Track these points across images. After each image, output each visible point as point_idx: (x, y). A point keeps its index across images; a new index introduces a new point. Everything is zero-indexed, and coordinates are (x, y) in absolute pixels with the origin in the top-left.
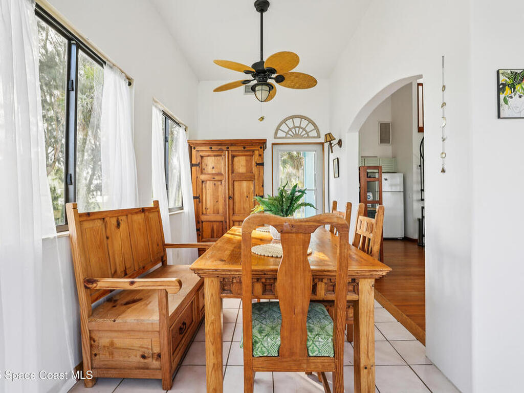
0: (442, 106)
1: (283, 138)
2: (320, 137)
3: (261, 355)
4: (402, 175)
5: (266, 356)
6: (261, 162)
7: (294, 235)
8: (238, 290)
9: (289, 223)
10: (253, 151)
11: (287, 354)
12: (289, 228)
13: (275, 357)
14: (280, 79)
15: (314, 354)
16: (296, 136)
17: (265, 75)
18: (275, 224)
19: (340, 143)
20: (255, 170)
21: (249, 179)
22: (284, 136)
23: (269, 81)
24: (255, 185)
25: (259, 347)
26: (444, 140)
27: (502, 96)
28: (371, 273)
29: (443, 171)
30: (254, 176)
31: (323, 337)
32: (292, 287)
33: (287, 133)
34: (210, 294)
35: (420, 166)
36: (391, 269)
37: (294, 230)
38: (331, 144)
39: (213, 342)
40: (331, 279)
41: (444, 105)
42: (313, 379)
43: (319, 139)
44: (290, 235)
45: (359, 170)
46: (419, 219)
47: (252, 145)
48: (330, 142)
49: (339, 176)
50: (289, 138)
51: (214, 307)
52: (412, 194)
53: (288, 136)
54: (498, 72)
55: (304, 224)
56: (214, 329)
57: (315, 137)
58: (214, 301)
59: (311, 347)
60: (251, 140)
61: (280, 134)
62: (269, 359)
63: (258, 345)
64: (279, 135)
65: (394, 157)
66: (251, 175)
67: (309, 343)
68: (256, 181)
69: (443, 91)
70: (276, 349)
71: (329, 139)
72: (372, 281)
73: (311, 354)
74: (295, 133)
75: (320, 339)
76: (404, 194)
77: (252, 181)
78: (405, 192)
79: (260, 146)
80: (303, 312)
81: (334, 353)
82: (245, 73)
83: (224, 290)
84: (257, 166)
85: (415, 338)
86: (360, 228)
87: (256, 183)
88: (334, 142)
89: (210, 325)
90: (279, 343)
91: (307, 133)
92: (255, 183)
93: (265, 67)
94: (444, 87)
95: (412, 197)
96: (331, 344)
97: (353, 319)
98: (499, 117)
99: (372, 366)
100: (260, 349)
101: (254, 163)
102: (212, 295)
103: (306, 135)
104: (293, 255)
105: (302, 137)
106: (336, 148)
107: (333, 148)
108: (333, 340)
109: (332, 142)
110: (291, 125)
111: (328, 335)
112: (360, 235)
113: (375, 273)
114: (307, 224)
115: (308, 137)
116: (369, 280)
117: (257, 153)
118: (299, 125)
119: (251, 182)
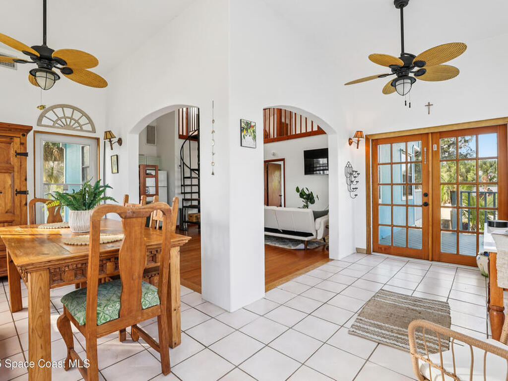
0: (212, 133)
1: (51, 127)
2: (95, 132)
3: (104, 322)
4: (165, 173)
5: (109, 321)
6: (22, 151)
7: (134, 219)
8: (70, 277)
9: (131, 210)
10: (12, 138)
11: (126, 313)
12: (131, 214)
13: (116, 319)
14: (67, 71)
15: (146, 307)
16: (67, 127)
17: (50, 63)
18: (119, 212)
19: (120, 142)
20: (14, 161)
21: (4, 171)
22: (52, 125)
23: (54, 69)
24: (14, 178)
25: (102, 317)
26: (213, 154)
27: (243, 134)
28: (179, 242)
29: (213, 174)
30: (14, 168)
31: (150, 293)
32: (132, 259)
33: (55, 122)
34: (38, 288)
35: (180, 166)
36: (191, 238)
37: (135, 215)
38: (110, 141)
39: (42, 336)
40: (151, 252)
41: (213, 132)
42: (127, 343)
43: (94, 134)
44: (131, 219)
45: (139, 167)
46: (180, 209)
47: (11, 131)
48: (110, 139)
49: (118, 172)
50: (58, 128)
51: (43, 299)
52: (174, 189)
53: (56, 125)
54: (241, 120)
55: (142, 210)
56: (42, 322)
57: (89, 131)
58: (42, 294)
59: (144, 303)
60: (9, 125)
61: (45, 121)
62: (111, 322)
63: (100, 316)
64: (43, 123)
65: (159, 157)
66: (7, 165)
67: (142, 300)
68: (16, 174)
69: (213, 123)
70: (117, 313)
71: (109, 136)
72: (178, 248)
73: (144, 308)
74: (65, 124)
75: (149, 295)
76: (168, 189)
77: (10, 173)
78: (168, 187)
79: (21, 133)
80: (139, 277)
81: (160, 302)
82: (24, 53)
83: (54, 281)
84: (17, 156)
85: (193, 291)
86: (156, 215)
87: (15, 177)
88: (114, 140)
89: (38, 319)
90: (118, 308)
91: (80, 126)
92: (13, 177)
93: (53, 55)
94: (213, 120)
95: (174, 191)
96: (157, 296)
97: (158, 284)
98: (241, 145)
99: (179, 307)
100: (103, 317)
101: (12, 152)
102: (40, 288)
103: (79, 128)
104: (133, 234)
105: (74, 129)
106: (116, 145)
107: (113, 145)
108: (158, 293)
109: (112, 139)
110: (61, 115)
111: (154, 291)
112: (157, 221)
113: (181, 242)
114: (144, 210)
115: (82, 130)
116: (177, 248)
117: (17, 140)
118: (70, 116)
119: (6, 174)
